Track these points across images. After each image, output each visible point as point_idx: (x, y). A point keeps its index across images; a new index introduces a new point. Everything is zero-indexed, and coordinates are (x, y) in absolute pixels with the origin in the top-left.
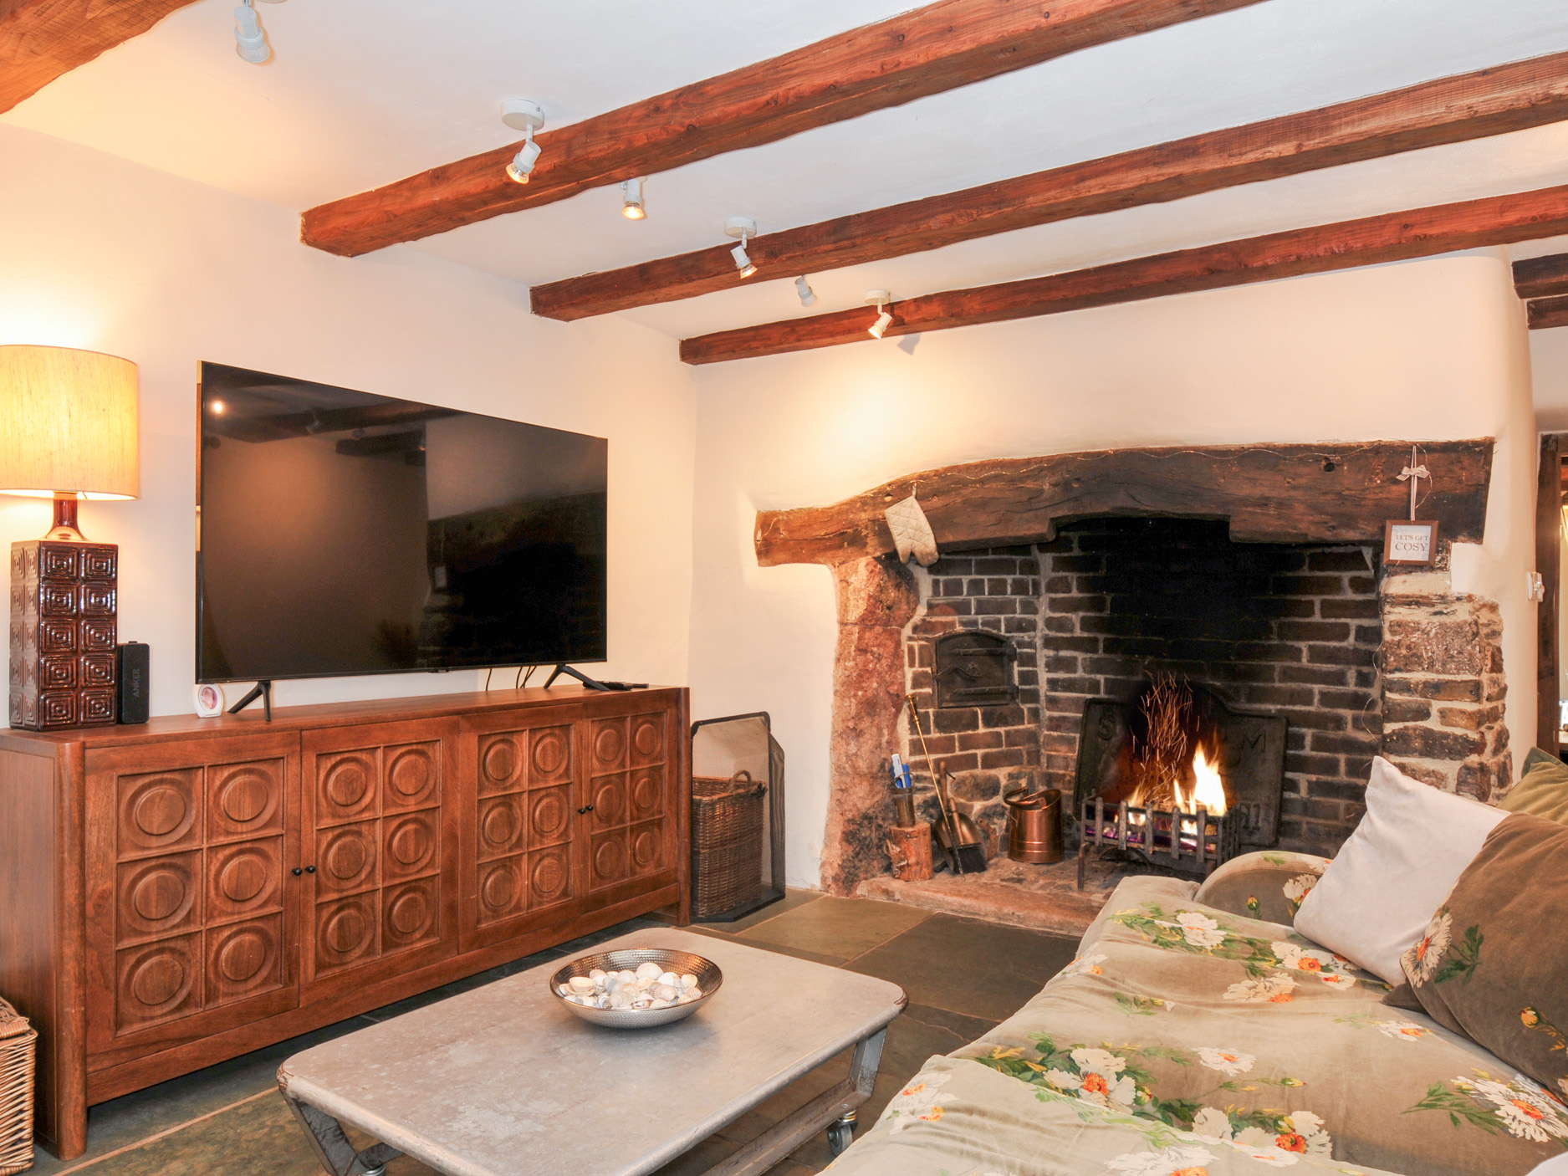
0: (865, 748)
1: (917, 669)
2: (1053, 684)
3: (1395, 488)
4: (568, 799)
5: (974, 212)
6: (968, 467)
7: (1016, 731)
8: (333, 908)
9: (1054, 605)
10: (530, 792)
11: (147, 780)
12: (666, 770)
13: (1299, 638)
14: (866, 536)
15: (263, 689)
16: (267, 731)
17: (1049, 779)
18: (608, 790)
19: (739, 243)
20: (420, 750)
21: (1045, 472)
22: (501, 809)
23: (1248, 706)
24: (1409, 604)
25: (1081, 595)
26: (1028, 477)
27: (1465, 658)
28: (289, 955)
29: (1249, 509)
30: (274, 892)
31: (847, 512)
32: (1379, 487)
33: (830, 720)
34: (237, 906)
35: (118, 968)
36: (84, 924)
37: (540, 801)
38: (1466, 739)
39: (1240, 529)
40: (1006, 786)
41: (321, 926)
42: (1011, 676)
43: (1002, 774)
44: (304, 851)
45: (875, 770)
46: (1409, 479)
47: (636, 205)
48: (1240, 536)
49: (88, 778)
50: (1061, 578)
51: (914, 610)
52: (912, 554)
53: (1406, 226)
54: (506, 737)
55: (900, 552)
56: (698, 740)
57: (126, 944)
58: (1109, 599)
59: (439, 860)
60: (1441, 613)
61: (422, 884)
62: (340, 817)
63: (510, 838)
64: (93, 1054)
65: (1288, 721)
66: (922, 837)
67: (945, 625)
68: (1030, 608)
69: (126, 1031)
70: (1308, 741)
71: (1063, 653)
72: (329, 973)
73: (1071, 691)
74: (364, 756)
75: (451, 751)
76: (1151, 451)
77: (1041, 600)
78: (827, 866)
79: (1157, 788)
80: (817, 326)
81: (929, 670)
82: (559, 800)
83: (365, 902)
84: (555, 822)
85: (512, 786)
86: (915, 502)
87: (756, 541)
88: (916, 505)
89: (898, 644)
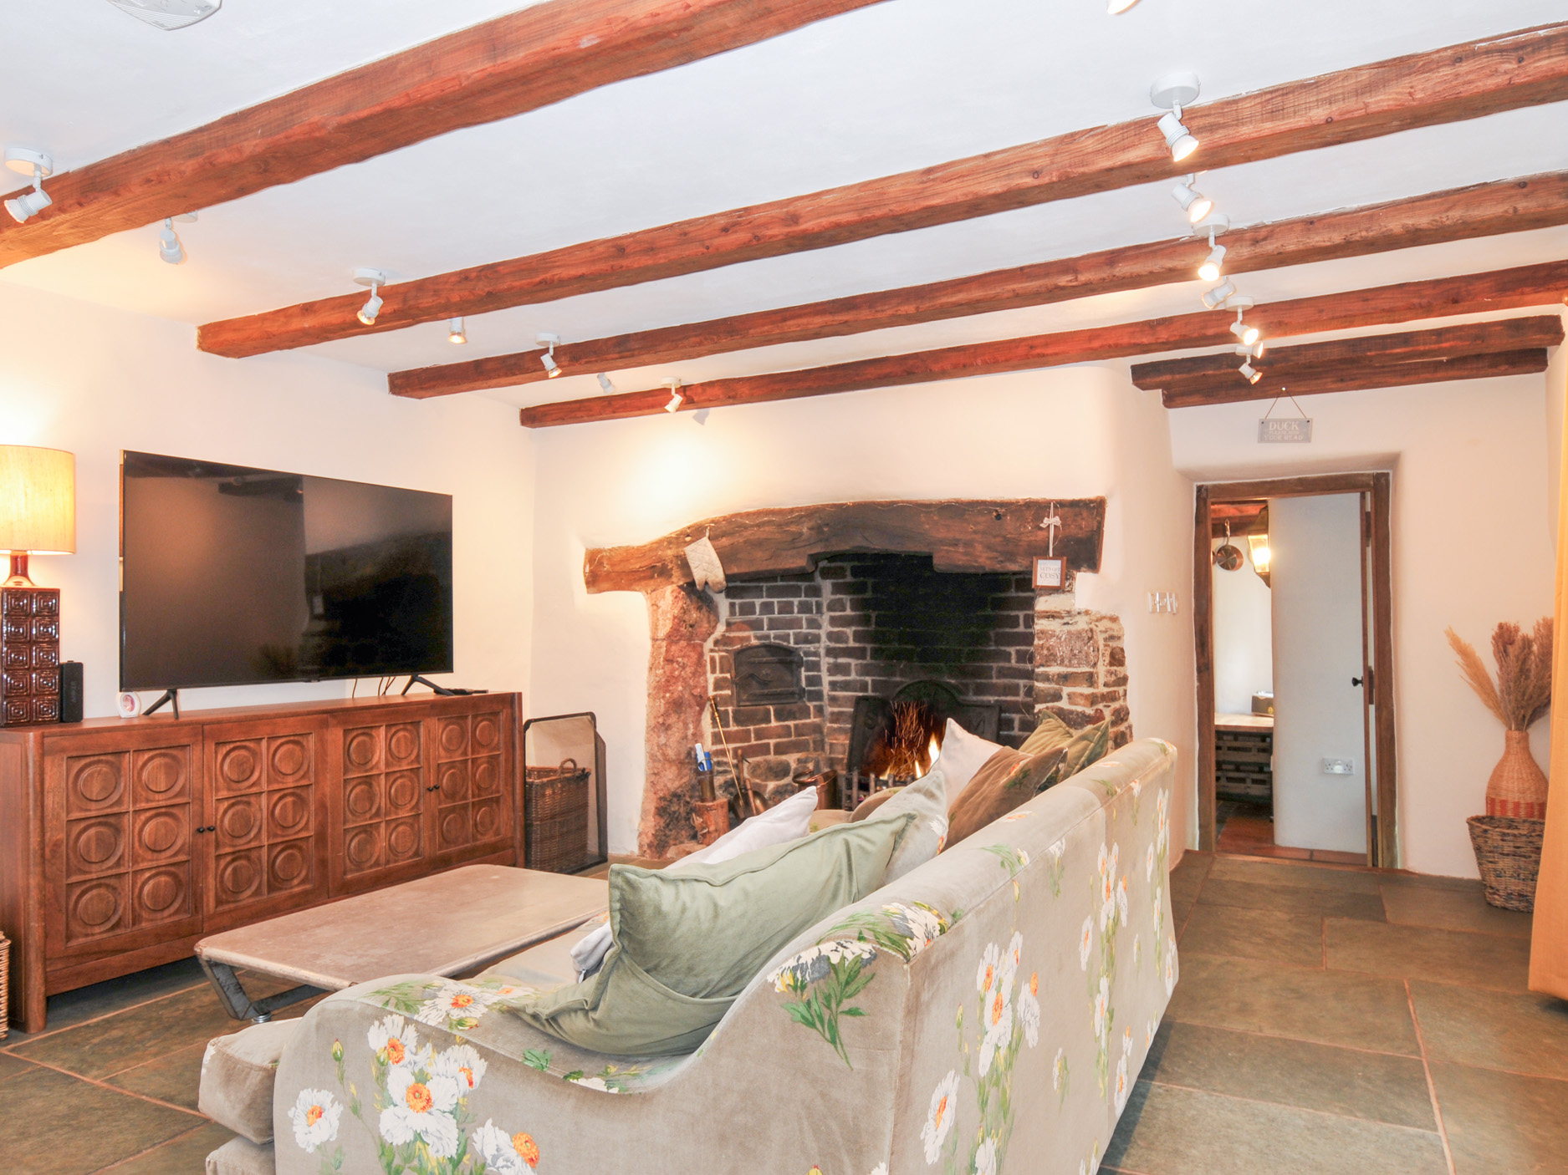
0: (673, 739)
1: (718, 675)
2: (833, 685)
3: (1040, 533)
4: (419, 780)
5: (715, 337)
6: (748, 514)
7: (803, 724)
8: (229, 858)
9: (834, 621)
10: (387, 774)
11: (88, 760)
12: (502, 758)
13: (1010, 644)
14: (672, 569)
15: (172, 696)
16: (177, 725)
17: (832, 762)
18: (453, 773)
19: (546, 351)
20: (296, 741)
21: (804, 519)
22: (363, 787)
23: (975, 698)
24: (1048, 617)
25: (853, 613)
26: (792, 522)
27: (1082, 656)
28: (194, 894)
29: (946, 548)
30: (183, 845)
31: (656, 549)
32: (1030, 532)
33: (644, 717)
34: (155, 855)
35: (68, 897)
36: (44, 863)
37: (395, 781)
38: (1083, 714)
39: (940, 562)
40: (796, 769)
41: (219, 872)
42: (799, 680)
43: (792, 759)
44: (206, 816)
45: (682, 757)
46: (1049, 526)
47: (459, 334)
48: (941, 567)
49: (46, 758)
50: (839, 599)
51: (715, 627)
52: (706, 583)
53: (1031, 347)
54: (366, 731)
55: (697, 582)
56: (529, 733)
57: (74, 879)
58: (874, 615)
59: (312, 825)
60: (1067, 623)
61: (298, 843)
62: (234, 790)
63: (370, 809)
64: (50, 959)
65: (1000, 707)
66: (720, 809)
67: (742, 639)
68: (814, 624)
69: (74, 943)
70: (1016, 724)
71: (841, 660)
72: (226, 907)
73: (847, 691)
74: (251, 745)
75: (322, 741)
76: (880, 504)
77: (824, 617)
78: (643, 836)
79: (903, 767)
80: (628, 401)
81: (728, 675)
82: (411, 780)
83: (254, 855)
84: (408, 798)
85: (372, 769)
86: (708, 541)
87: (585, 573)
88: (709, 544)
89: (701, 655)
